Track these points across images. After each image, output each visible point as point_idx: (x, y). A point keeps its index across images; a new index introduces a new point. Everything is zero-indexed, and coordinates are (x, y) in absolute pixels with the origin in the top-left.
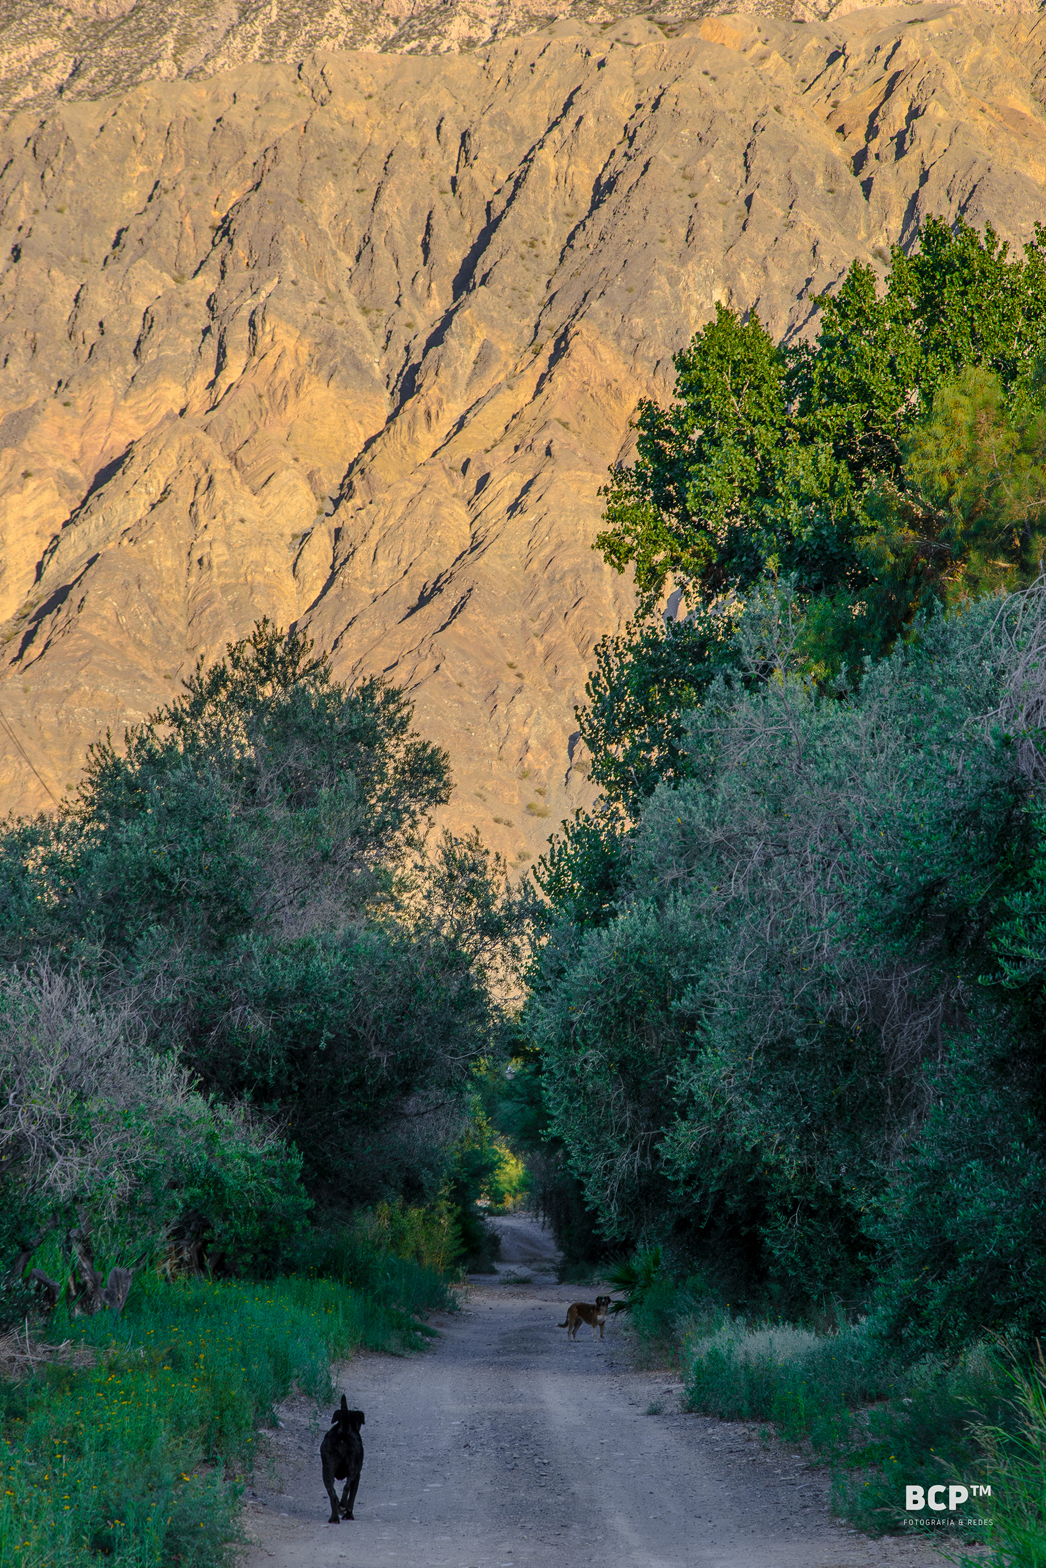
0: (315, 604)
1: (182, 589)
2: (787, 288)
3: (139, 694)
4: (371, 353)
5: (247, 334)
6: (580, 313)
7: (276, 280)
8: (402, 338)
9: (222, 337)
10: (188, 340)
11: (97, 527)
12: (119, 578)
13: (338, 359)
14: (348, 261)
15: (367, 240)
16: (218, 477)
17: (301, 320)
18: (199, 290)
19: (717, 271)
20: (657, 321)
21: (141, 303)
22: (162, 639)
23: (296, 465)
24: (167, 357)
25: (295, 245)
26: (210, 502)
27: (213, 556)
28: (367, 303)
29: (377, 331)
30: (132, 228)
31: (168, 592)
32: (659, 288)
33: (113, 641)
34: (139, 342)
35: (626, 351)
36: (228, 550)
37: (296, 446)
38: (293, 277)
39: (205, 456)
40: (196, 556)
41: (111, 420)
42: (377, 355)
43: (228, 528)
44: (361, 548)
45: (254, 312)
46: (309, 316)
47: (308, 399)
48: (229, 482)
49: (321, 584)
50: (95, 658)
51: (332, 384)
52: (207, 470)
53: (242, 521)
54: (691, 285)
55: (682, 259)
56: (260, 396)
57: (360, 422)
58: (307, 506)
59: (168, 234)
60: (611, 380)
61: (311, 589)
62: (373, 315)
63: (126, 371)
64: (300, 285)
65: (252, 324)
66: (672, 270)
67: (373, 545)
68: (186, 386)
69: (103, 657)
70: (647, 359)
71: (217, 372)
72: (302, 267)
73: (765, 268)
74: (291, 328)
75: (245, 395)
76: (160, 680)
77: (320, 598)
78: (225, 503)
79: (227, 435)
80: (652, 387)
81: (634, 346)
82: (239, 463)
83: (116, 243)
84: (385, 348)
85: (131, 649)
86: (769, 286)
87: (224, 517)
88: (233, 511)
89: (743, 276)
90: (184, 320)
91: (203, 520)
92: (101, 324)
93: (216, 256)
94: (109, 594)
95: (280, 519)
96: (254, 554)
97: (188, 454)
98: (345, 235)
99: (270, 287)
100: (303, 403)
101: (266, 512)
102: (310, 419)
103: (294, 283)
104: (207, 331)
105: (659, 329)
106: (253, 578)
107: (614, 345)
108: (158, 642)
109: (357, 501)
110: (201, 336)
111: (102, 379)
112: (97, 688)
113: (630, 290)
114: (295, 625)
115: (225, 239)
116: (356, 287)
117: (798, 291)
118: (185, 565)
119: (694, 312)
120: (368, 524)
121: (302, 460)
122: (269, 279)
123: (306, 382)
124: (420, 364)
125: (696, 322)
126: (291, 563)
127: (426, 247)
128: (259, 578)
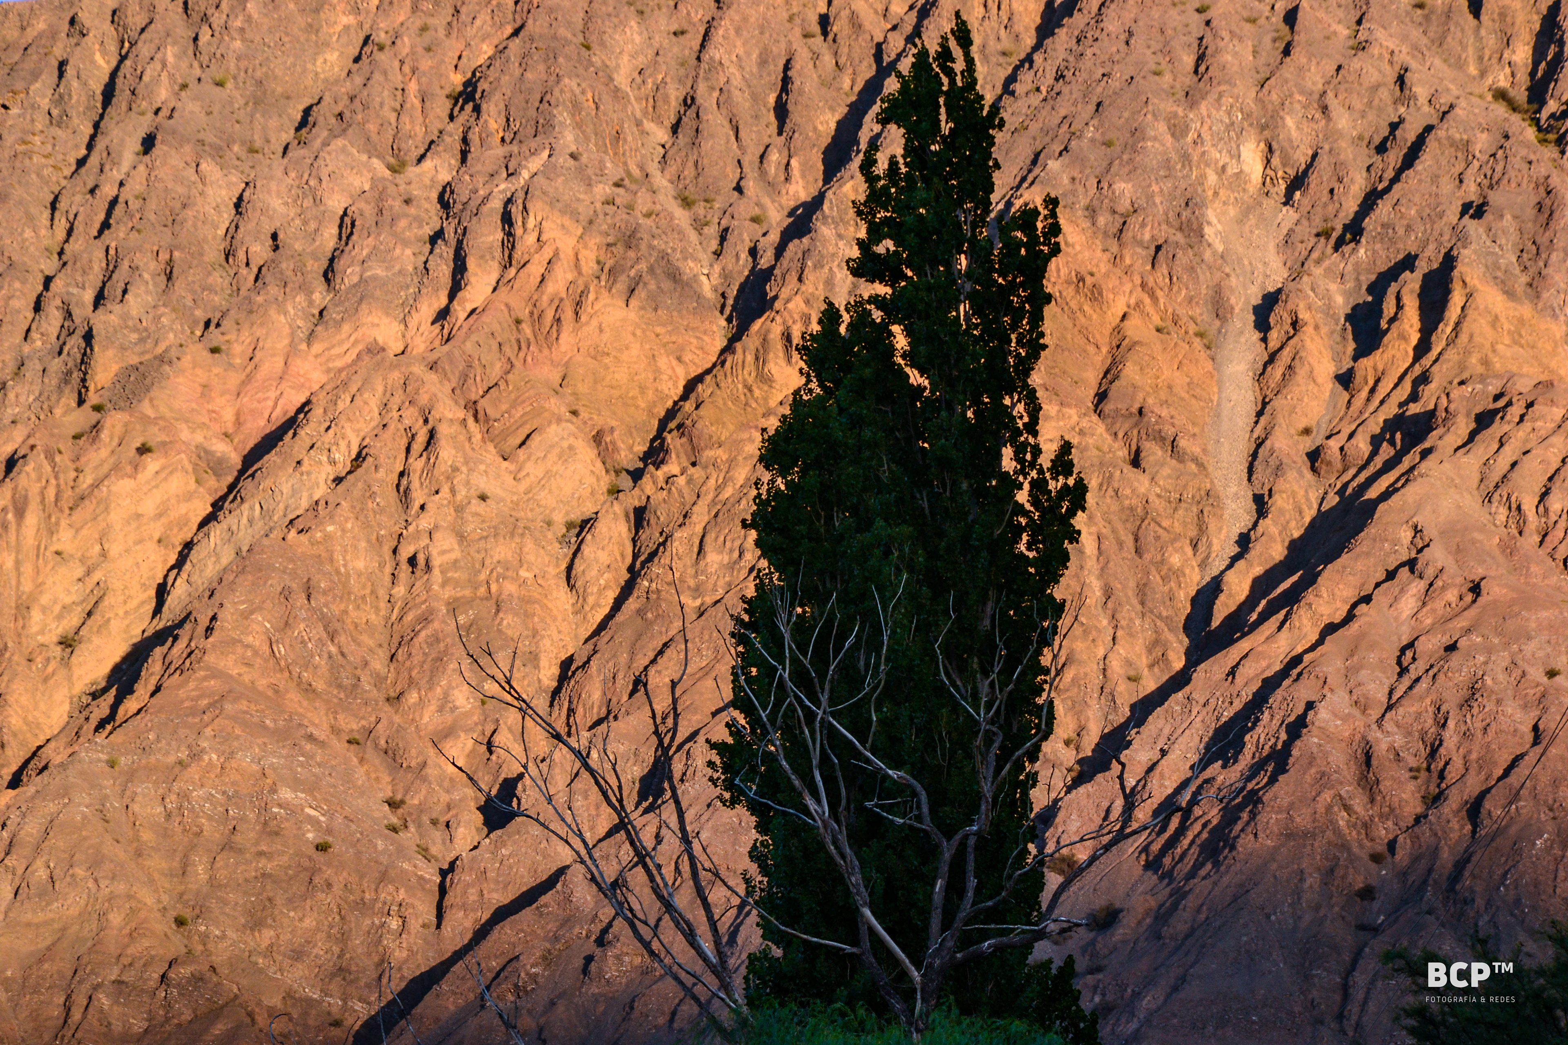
0: (602, 626)
1: (383, 605)
2: (1361, 138)
3: (302, 765)
4: (696, 260)
5: (500, 235)
6: (1030, 178)
7: (546, 153)
8: (746, 236)
9: (460, 243)
10: (408, 252)
11: (250, 521)
12: (275, 583)
13: (643, 266)
14: (662, 135)
15: (689, 102)
16: (444, 430)
17: (585, 212)
18: (427, 182)
19: (1247, 116)
20: (1155, 188)
21: (336, 203)
22: (346, 682)
23: (574, 419)
24: (375, 278)
25: (576, 107)
26: (430, 468)
27: (434, 552)
28: (692, 192)
29: (706, 230)
30: (327, 98)
31: (358, 607)
32: (1155, 139)
33: (262, 683)
34: (332, 260)
35: (1105, 233)
36: (460, 543)
37: (574, 394)
38: (573, 148)
39: (423, 399)
40: (406, 552)
41: (284, 372)
42: (706, 263)
43: (459, 509)
44: (677, 535)
45: (509, 201)
46: (598, 205)
47: (594, 323)
48: (462, 438)
49: (611, 595)
50: (228, 707)
51: (633, 302)
52: (426, 421)
53: (483, 498)
54: (1206, 136)
55: (1190, 97)
56: (518, 322)
57: (679, 359)
58: (591, 480)
59: (382, 104)
60: (1084, 272)
61: (597, 605)
62: (700, 209)
63: (311, 303)
64: (584, 159)
65: (507, 219)
66: (1175, 115)
67: (699, 529)
68: (404, 322)
69: (243, 705)
70: (1140, 243)
71: (452, 296)
72: (587, 139)
73: (1325, 109)
74: (567, 222)
75: (493, 321)
76: (339, 746)
77: (609, 617)
78: (455, 469)
79: (464, 377)
80: (1151, 283)
81: (1118, 225)
82: (481, 415)
83: (303, 123)
84: (718, 254)
85: (293, 698)
86: (1331, 135)
87: (453, 491)
88: (468, 482)
89: (1290, 122)
90: (403, 223)
91: (418, 496)
92: (274, 236)
93: (455, 130)
94: (260, 609)
95: (546, 499)
96: (502, 551)
97: (397, 400)
98: (656, 98)
99: (535, 164)
100: (586, 329)
101: (523, 487)
102: (598, 354)
103: (573, 156)
104: (436, 237)
105: (1158, 200)
106: (500, 587)
107: (1087, 224)
108: (340, 686)
109: (672, 467)
110: (428, 246)
111: (272, 312)
112: (231, 755)
113: (1108, 144)
114: (570, 660)
115: (469, 107)
116: (672, 169)
117: (1377, 140)
118: (388, 569)
119: (1212, 178)
120: (690, 498)
121: (584, 414)
122: (534, 153)
123: (591, 297)
124: (773, 267)
125: (1216, 194)
126: (564, 566)
127: (781, 111)
128: (510, 588)
